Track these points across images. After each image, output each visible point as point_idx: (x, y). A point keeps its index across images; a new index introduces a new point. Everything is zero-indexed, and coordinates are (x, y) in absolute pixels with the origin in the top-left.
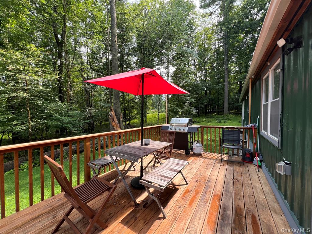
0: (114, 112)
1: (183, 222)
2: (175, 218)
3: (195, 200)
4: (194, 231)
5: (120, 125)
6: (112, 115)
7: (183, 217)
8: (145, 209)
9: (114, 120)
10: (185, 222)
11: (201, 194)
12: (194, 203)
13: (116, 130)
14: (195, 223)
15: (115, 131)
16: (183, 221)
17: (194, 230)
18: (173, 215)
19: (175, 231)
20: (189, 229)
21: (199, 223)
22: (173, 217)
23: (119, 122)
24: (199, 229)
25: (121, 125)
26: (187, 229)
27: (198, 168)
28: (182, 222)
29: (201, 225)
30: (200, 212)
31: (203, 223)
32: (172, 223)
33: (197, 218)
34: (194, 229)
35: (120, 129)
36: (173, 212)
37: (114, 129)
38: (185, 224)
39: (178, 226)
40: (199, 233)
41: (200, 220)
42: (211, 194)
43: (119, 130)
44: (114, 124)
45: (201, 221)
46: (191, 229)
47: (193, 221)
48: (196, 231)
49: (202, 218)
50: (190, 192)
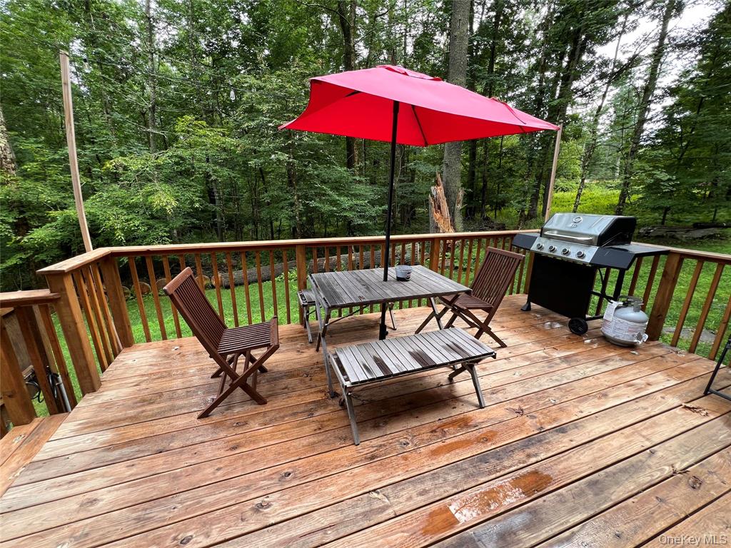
0: (441, 187)
1: (379, 475)
2: (373, 458)
3: (457, 451)
4: (383, 505)
5: (453, 220)
6: (437, 194)
7: (390, 466)
8: (340, 408)
9: (439, 208)
10: (383, 477)
11: (493, 447)
12: (448, 455)
13: (441, 231)
14: (402, 493)
15: (439, 232)
16: (382, 473)
17: (383, 502)
18: (375, 449)
19: (348, 476)
20: (378, 493)
21: (410, 498)
22: (371, 452)
23: (452, 212)
24: (396, 508)
25: (456, 220)
26: (374, 490)
27: (565, 381)
28: (378, 471)
29: (411, 505)
30: (441, 481)
31: (421, 505)
32: (357, 462)
33: (420, 487)
34: (386, 500)
35: (451, 230)
36: (383, 443)
37: (437, 229)
38: (380, 480)
39: (364, 474)
40: (389, 514)
41: (421, 494)
42: (524, 462)
43: (449, 232)
44: (438, 215)
45: (420, 498)
46: (380, 496)
47: (403, 487)
48: (387, 507)
49: (431, 494)
50: (470, 427)
